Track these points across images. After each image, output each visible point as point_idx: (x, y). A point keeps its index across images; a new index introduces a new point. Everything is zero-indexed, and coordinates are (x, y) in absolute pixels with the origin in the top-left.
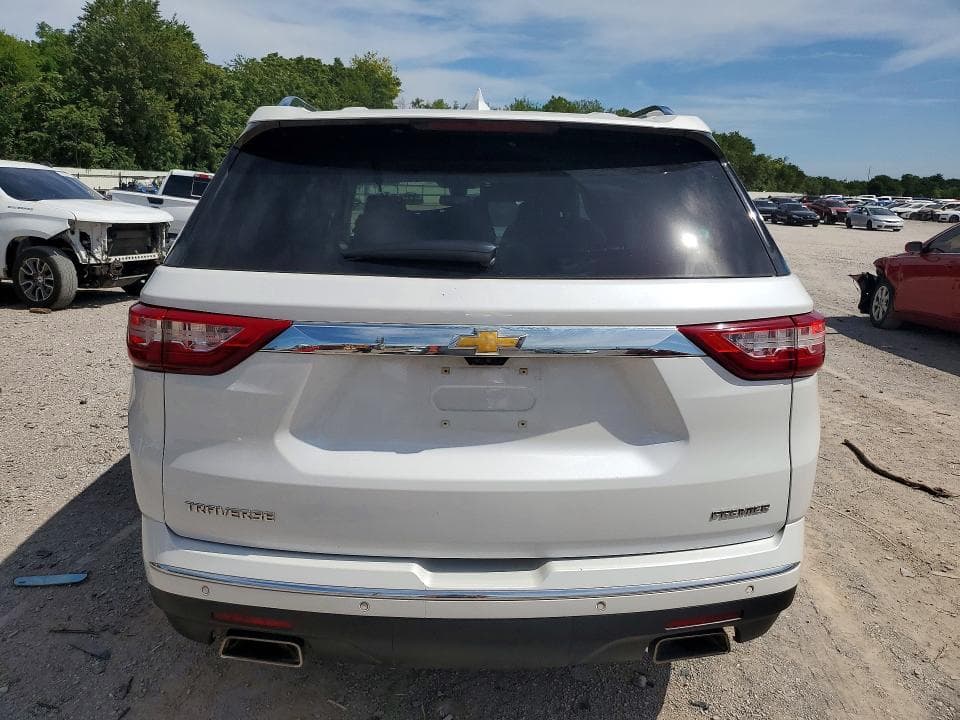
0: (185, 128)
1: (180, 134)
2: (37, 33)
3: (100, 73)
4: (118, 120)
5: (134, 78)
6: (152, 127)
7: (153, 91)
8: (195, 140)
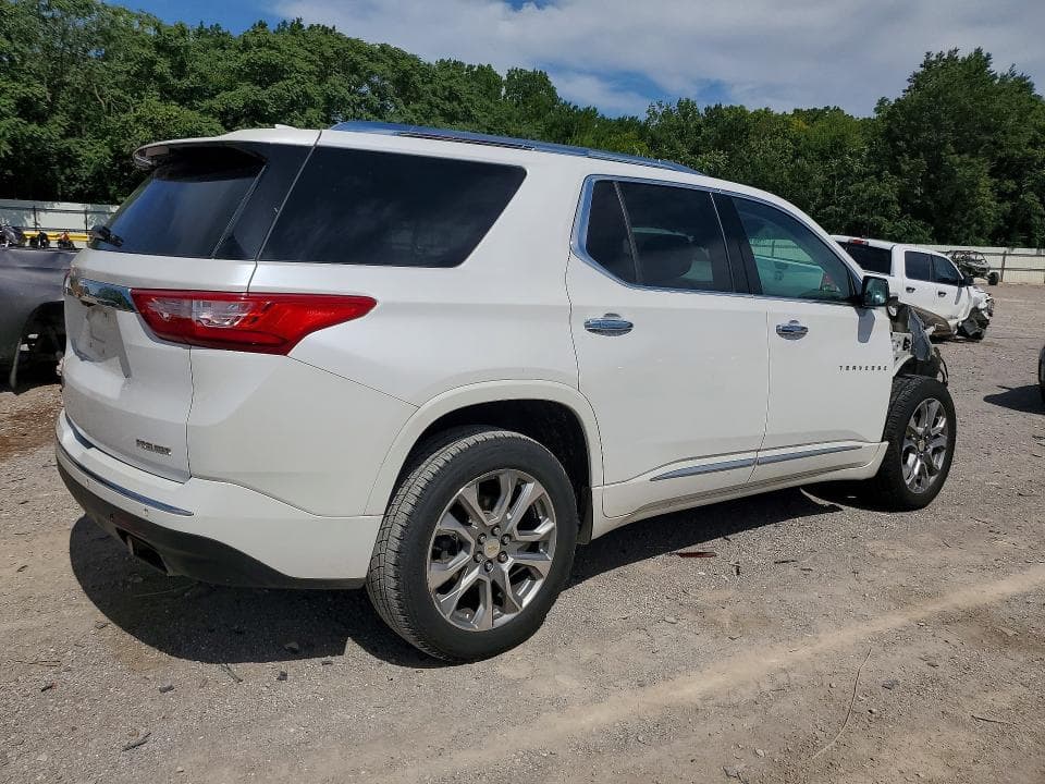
0: (1002, 196)
1: (994, 203)
2: (875, 109)
3: (907, 142)
4: (919, 191)
5: (945, 143)
6: (959, 195)
7: (966, 156)
8: (1014, 209)
